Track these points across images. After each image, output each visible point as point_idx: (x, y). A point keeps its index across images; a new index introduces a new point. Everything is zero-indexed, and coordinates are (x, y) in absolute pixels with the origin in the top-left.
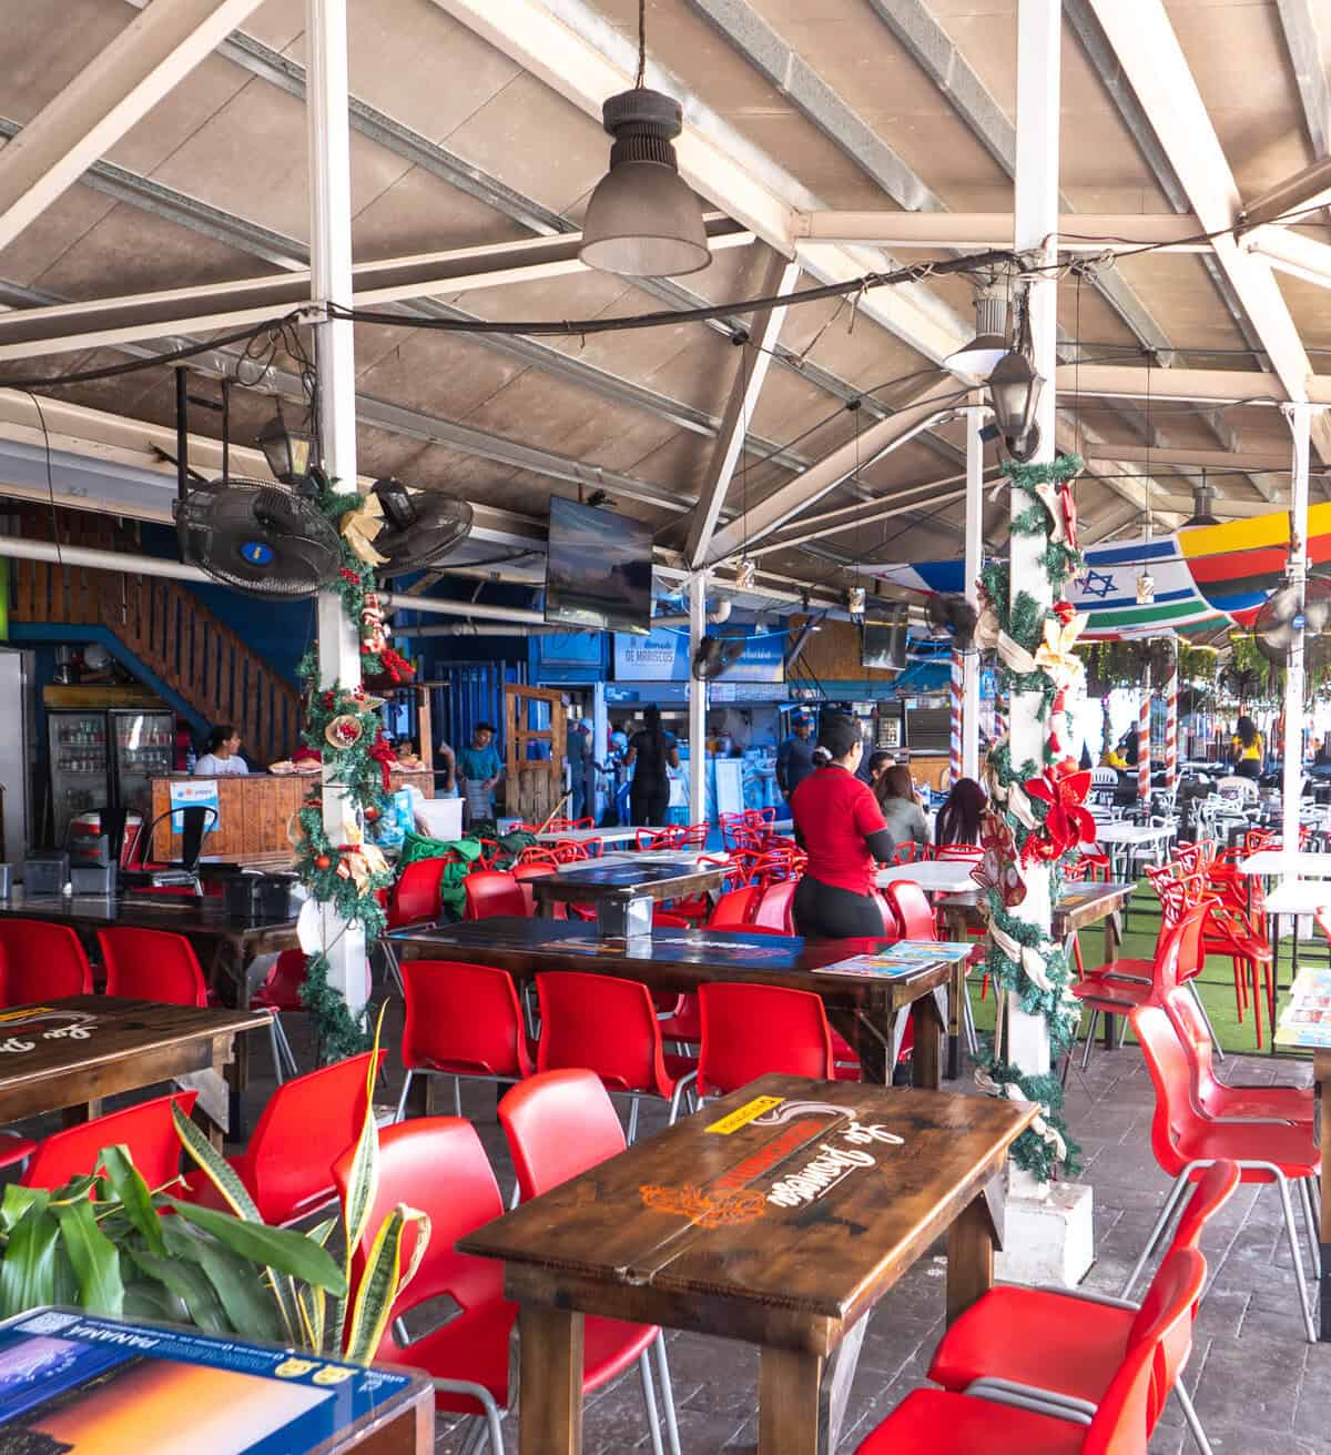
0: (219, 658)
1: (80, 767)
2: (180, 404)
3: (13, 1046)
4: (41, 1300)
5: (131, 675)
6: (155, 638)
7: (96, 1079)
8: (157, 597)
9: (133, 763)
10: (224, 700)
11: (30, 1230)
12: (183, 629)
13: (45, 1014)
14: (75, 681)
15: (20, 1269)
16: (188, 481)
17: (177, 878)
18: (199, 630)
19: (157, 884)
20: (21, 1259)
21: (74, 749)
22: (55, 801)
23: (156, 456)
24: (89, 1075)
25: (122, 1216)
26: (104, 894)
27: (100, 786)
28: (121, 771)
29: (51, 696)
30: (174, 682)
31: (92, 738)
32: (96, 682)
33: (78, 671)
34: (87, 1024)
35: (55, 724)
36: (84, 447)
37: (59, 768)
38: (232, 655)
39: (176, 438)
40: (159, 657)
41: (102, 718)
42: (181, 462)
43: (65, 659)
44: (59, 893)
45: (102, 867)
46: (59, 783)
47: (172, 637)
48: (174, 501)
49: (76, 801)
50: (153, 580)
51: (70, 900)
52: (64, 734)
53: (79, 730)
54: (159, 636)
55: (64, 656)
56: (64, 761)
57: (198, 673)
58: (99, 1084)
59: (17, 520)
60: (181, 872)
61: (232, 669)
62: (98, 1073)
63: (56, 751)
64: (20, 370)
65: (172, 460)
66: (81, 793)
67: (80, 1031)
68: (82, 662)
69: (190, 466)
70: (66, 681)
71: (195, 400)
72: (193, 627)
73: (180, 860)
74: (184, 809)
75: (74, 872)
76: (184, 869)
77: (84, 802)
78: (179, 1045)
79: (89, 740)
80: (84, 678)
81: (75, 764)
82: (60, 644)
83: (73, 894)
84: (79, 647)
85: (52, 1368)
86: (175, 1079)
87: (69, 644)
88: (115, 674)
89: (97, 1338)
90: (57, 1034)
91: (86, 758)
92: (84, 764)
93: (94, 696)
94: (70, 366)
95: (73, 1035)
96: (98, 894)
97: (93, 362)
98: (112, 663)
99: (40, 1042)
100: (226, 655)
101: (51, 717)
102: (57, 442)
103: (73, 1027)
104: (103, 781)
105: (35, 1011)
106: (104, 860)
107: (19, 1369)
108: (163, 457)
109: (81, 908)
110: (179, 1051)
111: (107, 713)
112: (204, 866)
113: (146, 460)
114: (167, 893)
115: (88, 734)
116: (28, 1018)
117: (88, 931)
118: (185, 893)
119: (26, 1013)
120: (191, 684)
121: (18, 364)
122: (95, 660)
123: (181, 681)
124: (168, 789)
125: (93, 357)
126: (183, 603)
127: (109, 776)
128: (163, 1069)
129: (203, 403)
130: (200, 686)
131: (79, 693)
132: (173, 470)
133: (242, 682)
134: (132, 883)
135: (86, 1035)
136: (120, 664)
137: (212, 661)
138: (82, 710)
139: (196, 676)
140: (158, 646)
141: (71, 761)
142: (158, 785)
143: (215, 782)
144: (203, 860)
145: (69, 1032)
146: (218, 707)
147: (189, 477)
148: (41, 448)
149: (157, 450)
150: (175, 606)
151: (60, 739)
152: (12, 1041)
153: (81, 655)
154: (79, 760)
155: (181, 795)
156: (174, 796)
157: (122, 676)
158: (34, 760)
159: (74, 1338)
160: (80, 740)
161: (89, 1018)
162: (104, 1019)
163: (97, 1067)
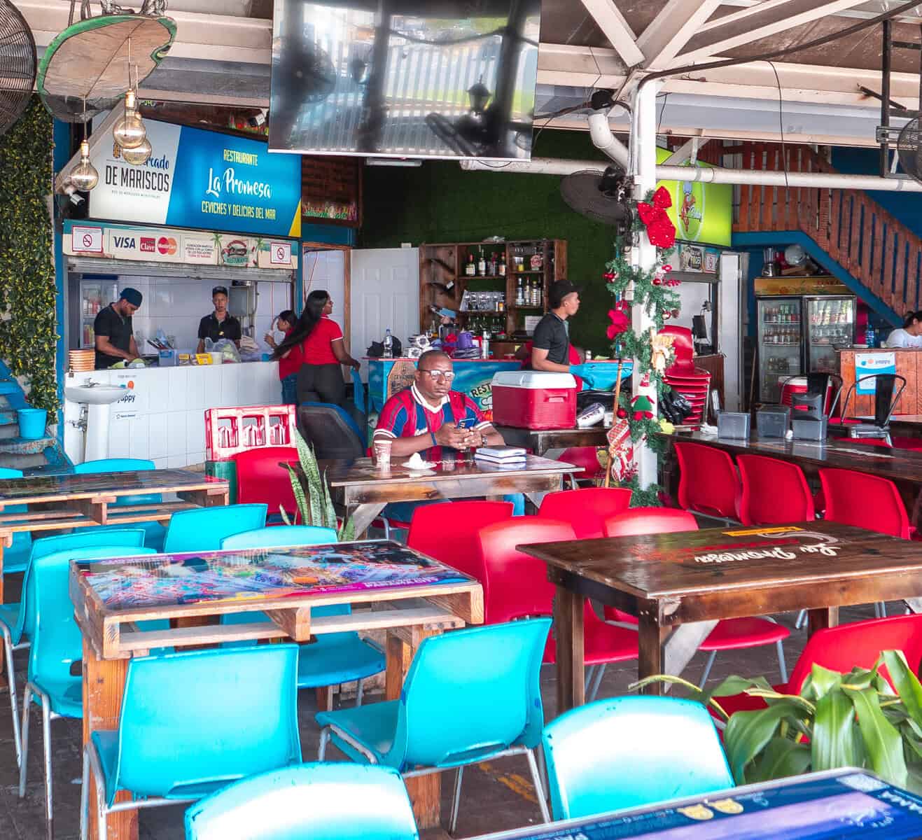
0: (896, 251)
1: (779, 340)
2: (886, 49)
3: (778, 553)
4: (844, 762)
5: (820, 267)
6: (842, 237)
7: (844, 589)
8: (845, 206)
9: (821, 338)
10: (899, 286)
11: (831, 704)
12: (865, 228)
13: (797, 532)
14: (778, 274)
15: (827, 732)
16: (889, 109)
17: (871, 432)
18: (879, 230)
19: (854, 436)
20: (827, 726)
21: (775, 327)
22: (761, 365)
23: (863, 94)
24: (839, 586)
25: (901, 709)
26: (818, 441)
27: (794, 356)
28: (811, 343)
29: (760, 287)
30: (855, 273)
31: (790, 318)
32: (796, 274)
33: (780, 266)
34: (833, 545)
35: (762, 307)
36: (807, 96)
37: (764, 341)
38: (907, 248)
39: (881, 77)
40: (845, 253)
41: (797, 302)
42: (884, 97)
43: (771, 258)
44: (782, 437)
45: (817, 420)
46: (763, 352)
47: (856, 236)
48: (878, 128)
49: (776, 367)
50: (842, 192)
51: (791, 444)
52: (768, 316)
53: (780, 312)
54: (845, 237)
55: (770, 255)
56: (768, 335)
57: (877, 264)
58: (846, 594)
59: (739, 157)
60: (872, 427)
61: (907, 262)
62: (846, 585)
63: (762, 328)
64: (762, 45)
65: (876, 96)
66: (779, 360)
67: (828, 549)
68: (784, 260)
69: (891, 98)
70: (771, 275)
71: (897, 44)
72: (873, 227)
73: (873, 418)
74: (877, 376)
75: (795, 423)
76: (877, 425)
77: (782, 366)
78: (911, 572)
79: (787, 320)
80: (784, 272)
81: (776, 337)
82: (766, 247)
83: (793, 439)
84: (781, 249)
85: (877, 821)
86: (906, 600)
87: (774, 247)
88: (808, 268)
89: (907, 807)
90: (811, 548)
91: (785, 333)
92: (783, 337)
93: (792, 285)
94: (800, 36)
95: (822, 551)
96: (813, 441)
97: (817, 29)
98: (806, 259)
99: (799, 554)
100: (902, 250)
101: (759, 302)
102: (788, 95)
103: (821, 545)
104: (798, 351)
105: (790, 529)
106: (818, 414)
107: (850, 813)
108: (868, 93)
109: (801, 450)
110: (909, 577)
111: (801, 299)
112: (892, 424)
113: (855, 98)
114: (863, 442)
115: (787, 315)
116: (785, 533)
117: (811, 471)
118: (879, 445)
119: (782, 529)
120: (871, 274)
121: (761, 42)
122: (793, 258)
123: (862, 272)
124: (853, 358)
125: (816, 26)
126: (866, 208)
127: (802, 348)
128: (896, 590)
129: (904, 45)
130: (879, 276)
131: (781, 283)
132: (878, 103)
133: (915, 272)
134: (837, 433)
135: (833, 554)
136: (812, 260)
137: (890, 253)
138: (784, 296)
139: (875, 268)
140: (845, 245)
141: (773, 336)
142: (845, 356)
143: (893, 354)
144: (891, 418)
145: (819, 549)
146: (893, 292)
147: (891, 107)
148: (775, 101)
149: (863, 89)
150: (859, 212)
151: (765, 319)
152: (778, 549)
153: (782, 254)
154: (779, 334)
155: (864, 363)
156: (858, 364)
157: (815, 269)
158: (746, 334)
159: (887, 801)
160: (779, 320)
161: (833, 540)
162: (844, 542)
163: (846, 580)
